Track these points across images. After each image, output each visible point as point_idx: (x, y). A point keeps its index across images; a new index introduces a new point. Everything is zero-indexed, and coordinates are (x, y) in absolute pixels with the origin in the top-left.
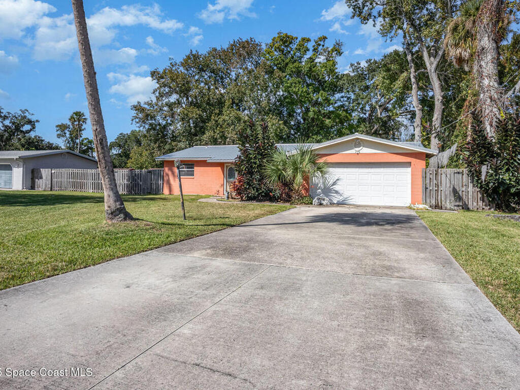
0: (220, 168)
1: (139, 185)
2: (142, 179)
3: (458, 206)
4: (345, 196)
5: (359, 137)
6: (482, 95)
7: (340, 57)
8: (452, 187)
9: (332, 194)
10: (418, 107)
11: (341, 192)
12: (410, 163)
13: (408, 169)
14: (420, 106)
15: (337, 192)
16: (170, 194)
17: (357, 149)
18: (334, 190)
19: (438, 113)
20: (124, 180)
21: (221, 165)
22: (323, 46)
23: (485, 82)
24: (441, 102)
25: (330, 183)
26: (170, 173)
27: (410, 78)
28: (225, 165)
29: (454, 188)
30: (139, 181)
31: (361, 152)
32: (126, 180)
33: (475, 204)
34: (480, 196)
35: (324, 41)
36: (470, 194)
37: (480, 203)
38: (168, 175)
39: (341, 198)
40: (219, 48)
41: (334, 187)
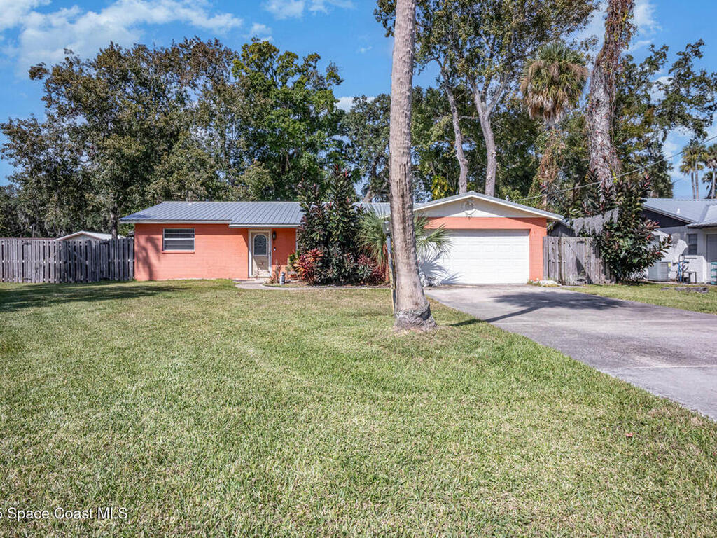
0: (241, 236)
1: (84, 267)
2: (89, 255)
3: (581, 280)
4: (452, 273)
5: (474, 196)
6: (594, 154)
7: (337, 86)
8: (575, 259)
9: (435, 271)
10: (463, 161)
11: (446, 268)
12: (530, 230)
13: (526, 237)
14: (465, 160)
15: (440, 268)
16: (151, 280)
17: (469, 212)
18: (438, 266)
19: (492, 171)
20: (47, 258)
21: (243, 231)
22: (315, 67)
23: (598, 140)
24: (495, 157)
25: (432, 256)
26: (149, 246)
27: (452, 124)
28: (250, 232)
29: (577, 260)
30: (82, 259)
31: (473, 216)
32: (52, 258)
33: (597, 277)
34: (602, 268)
35: (316, 62)
36: (593, 265)
37: (603, 277)
38: (145, 249)
39: (446, 275)
40: (151, 48)
41: (437, 261)
